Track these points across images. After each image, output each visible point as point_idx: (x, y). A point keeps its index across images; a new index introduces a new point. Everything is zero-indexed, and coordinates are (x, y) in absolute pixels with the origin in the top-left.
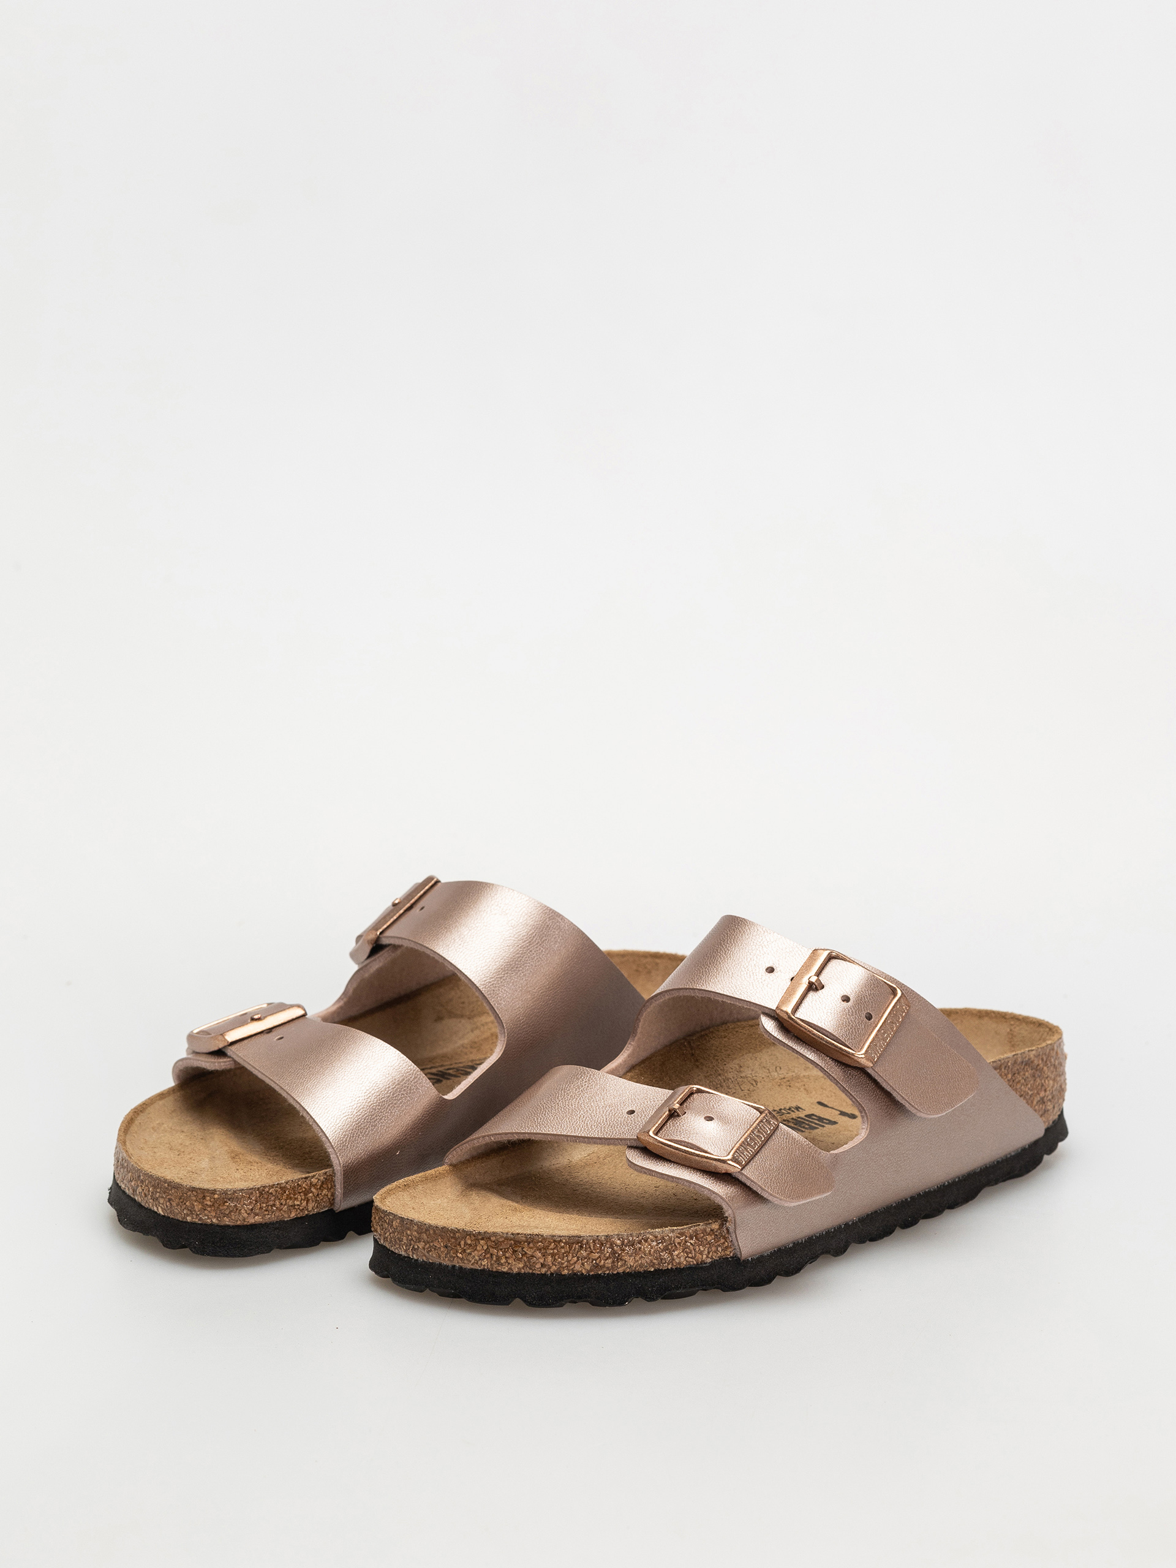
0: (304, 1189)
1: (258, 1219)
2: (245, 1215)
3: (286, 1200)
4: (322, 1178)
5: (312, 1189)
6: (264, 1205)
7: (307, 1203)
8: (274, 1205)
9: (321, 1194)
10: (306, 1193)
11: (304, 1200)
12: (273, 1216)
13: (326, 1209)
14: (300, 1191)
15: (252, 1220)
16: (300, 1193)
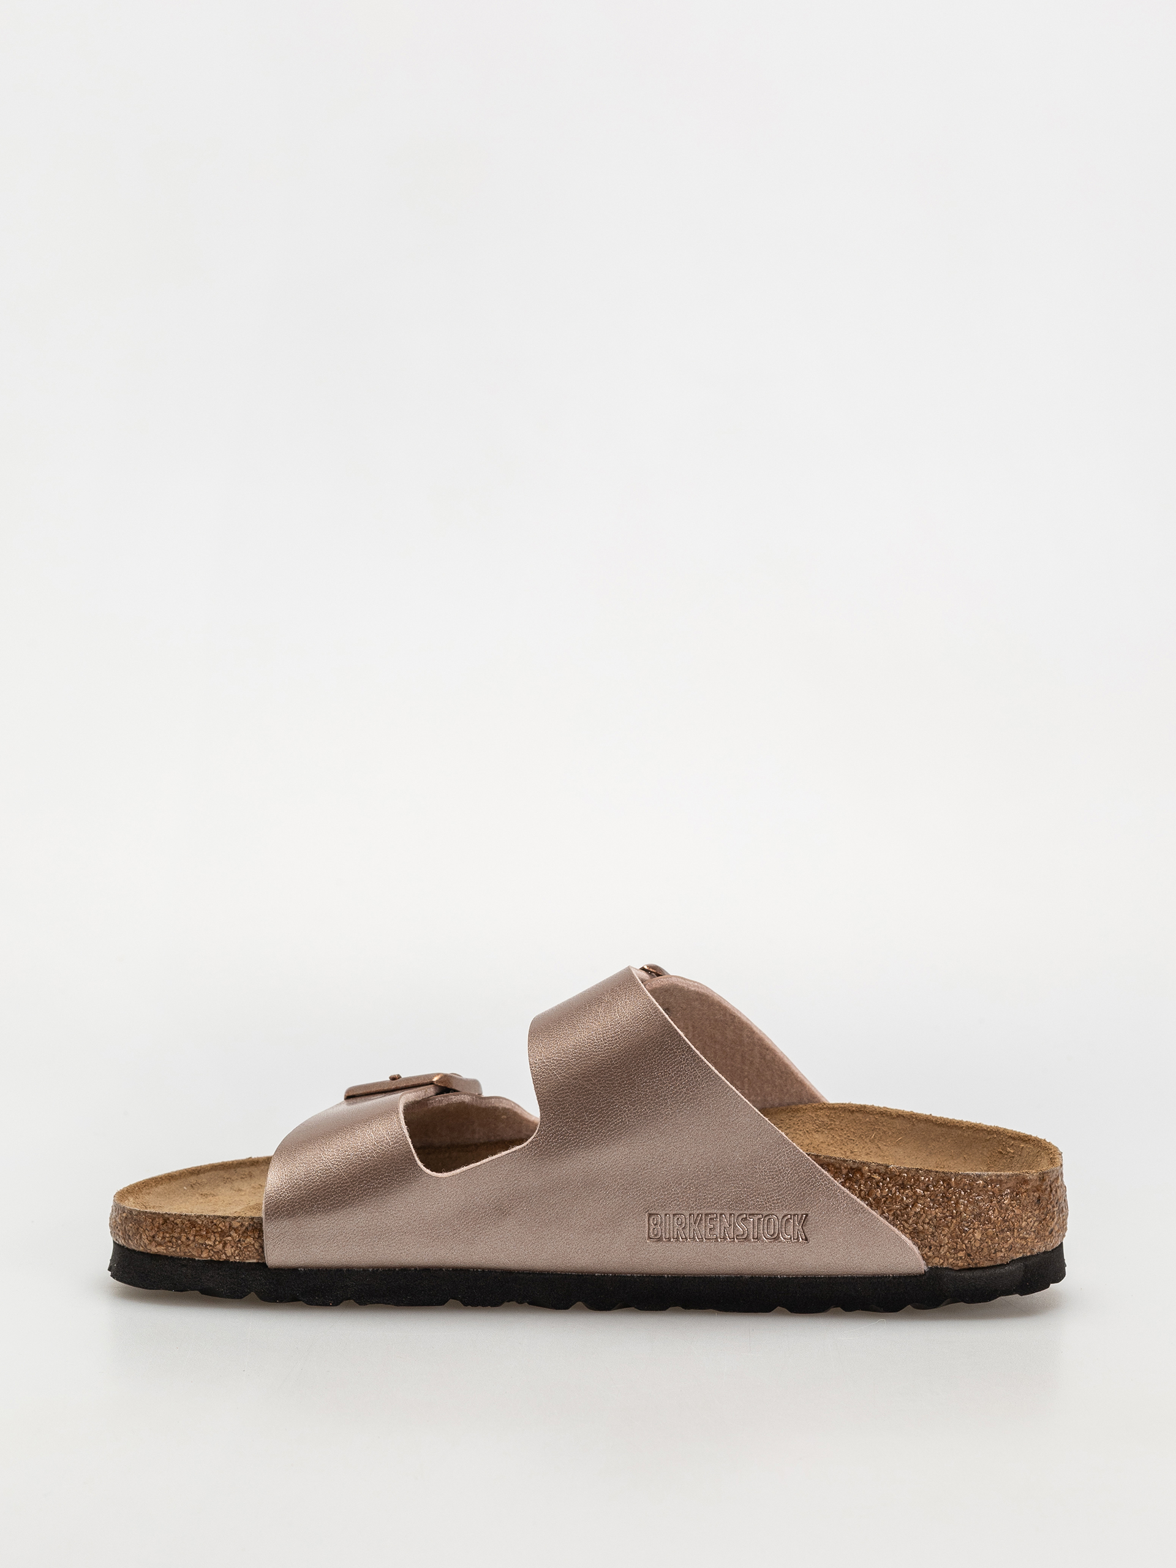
0: (220, 1230)
1: (161, 1250)
2: (147, 1242)
3: (195, 1236)
4: (247, 1223)
5: (231, 1233)
6: (168, 1235)
7: (224, 1247)
8: (180, 1238)
9: (244, 1241)
10: (223, 1234)
11: (220, 1242)
12: (178, 1250)
13: (255, 1261)
14: (216, 1231)
15: (154, 1249)
16: (214, 1233)
